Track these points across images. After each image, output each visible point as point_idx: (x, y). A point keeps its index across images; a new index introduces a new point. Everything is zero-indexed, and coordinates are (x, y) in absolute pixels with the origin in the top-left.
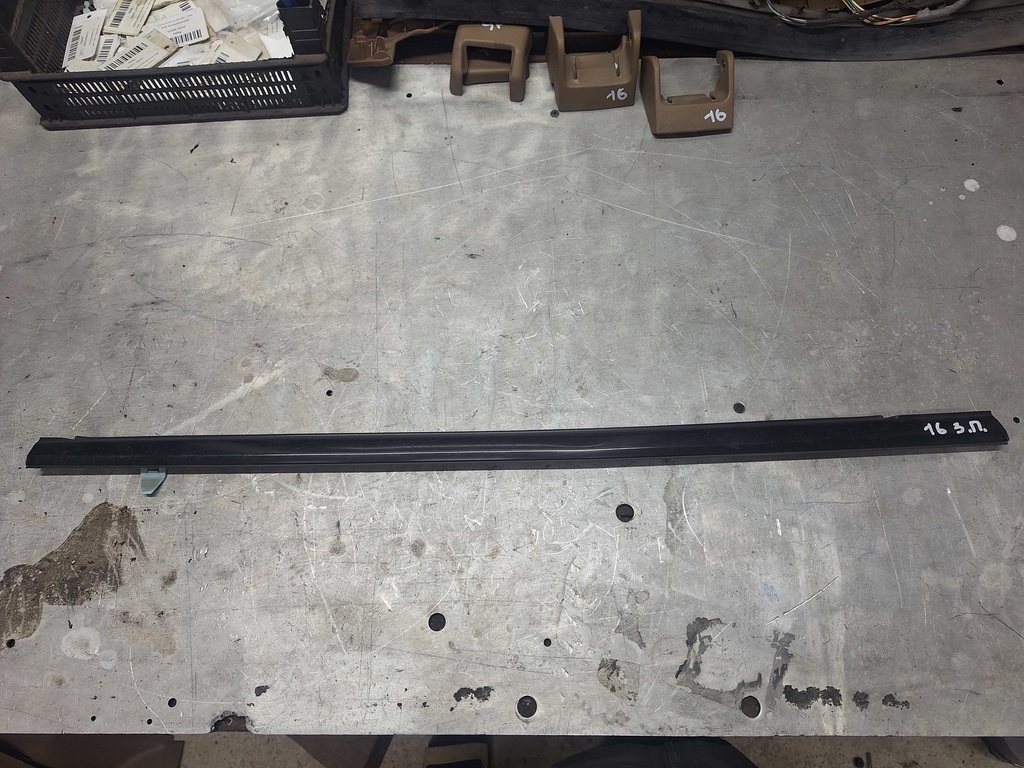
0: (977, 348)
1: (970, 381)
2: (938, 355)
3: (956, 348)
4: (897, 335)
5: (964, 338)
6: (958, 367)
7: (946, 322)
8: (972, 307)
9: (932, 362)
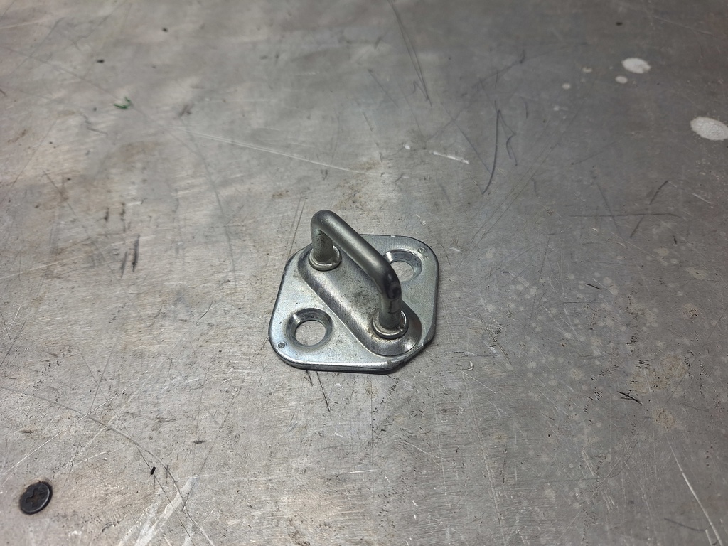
0: (686, 341)
1: (679, 425)
2: (590, 357)
3: (634, 340)
4: (491, 308)
5: (651, 317)
6: (644, 387)
7: (608, 281)
8: (663, 252)
9: (576, 374)
